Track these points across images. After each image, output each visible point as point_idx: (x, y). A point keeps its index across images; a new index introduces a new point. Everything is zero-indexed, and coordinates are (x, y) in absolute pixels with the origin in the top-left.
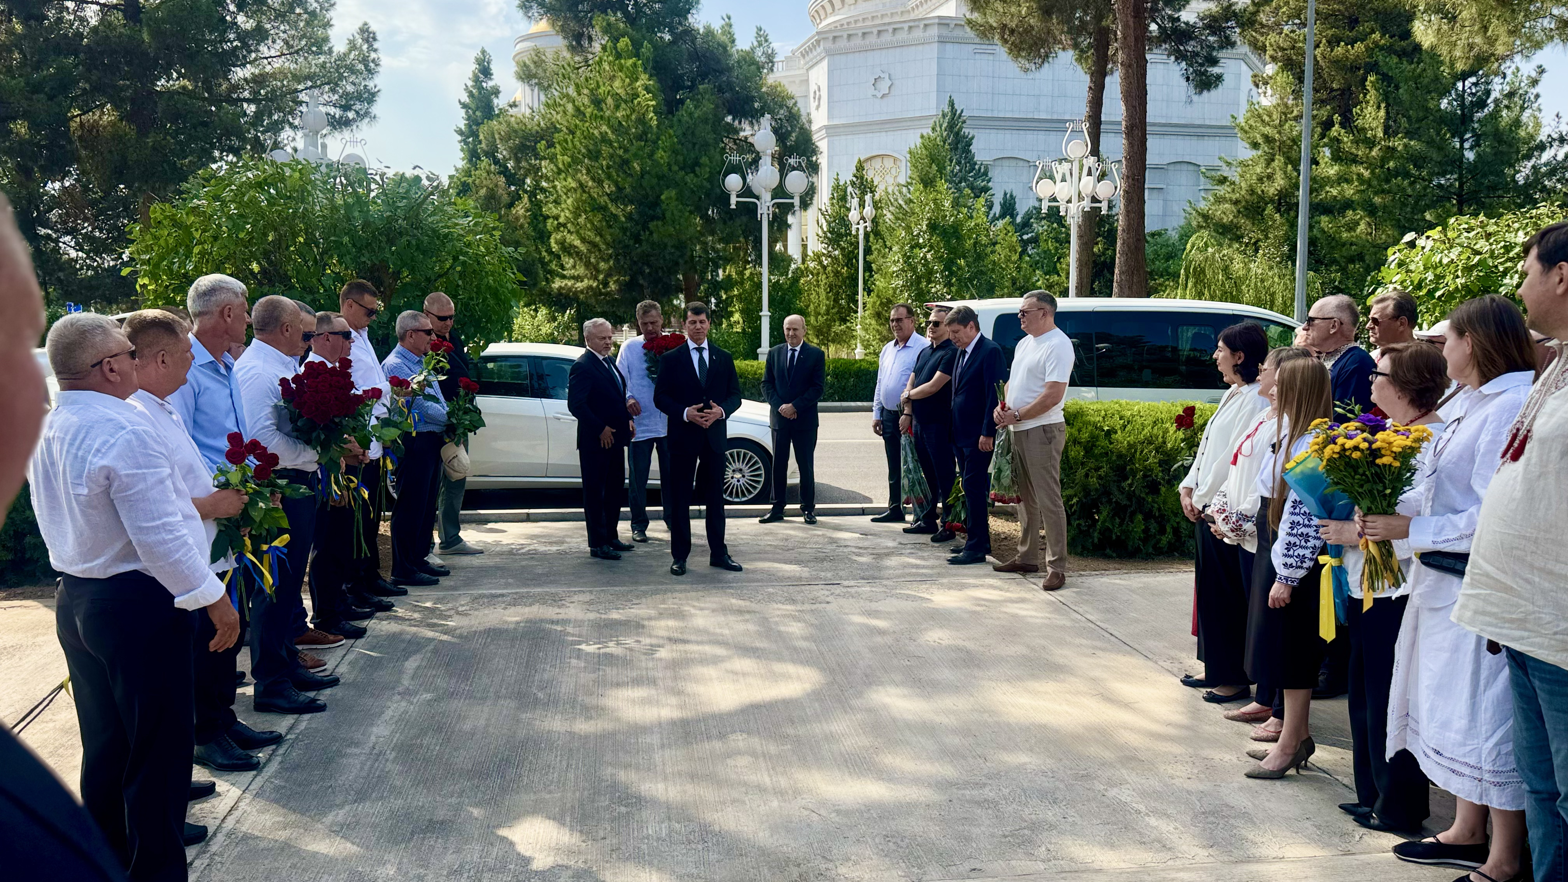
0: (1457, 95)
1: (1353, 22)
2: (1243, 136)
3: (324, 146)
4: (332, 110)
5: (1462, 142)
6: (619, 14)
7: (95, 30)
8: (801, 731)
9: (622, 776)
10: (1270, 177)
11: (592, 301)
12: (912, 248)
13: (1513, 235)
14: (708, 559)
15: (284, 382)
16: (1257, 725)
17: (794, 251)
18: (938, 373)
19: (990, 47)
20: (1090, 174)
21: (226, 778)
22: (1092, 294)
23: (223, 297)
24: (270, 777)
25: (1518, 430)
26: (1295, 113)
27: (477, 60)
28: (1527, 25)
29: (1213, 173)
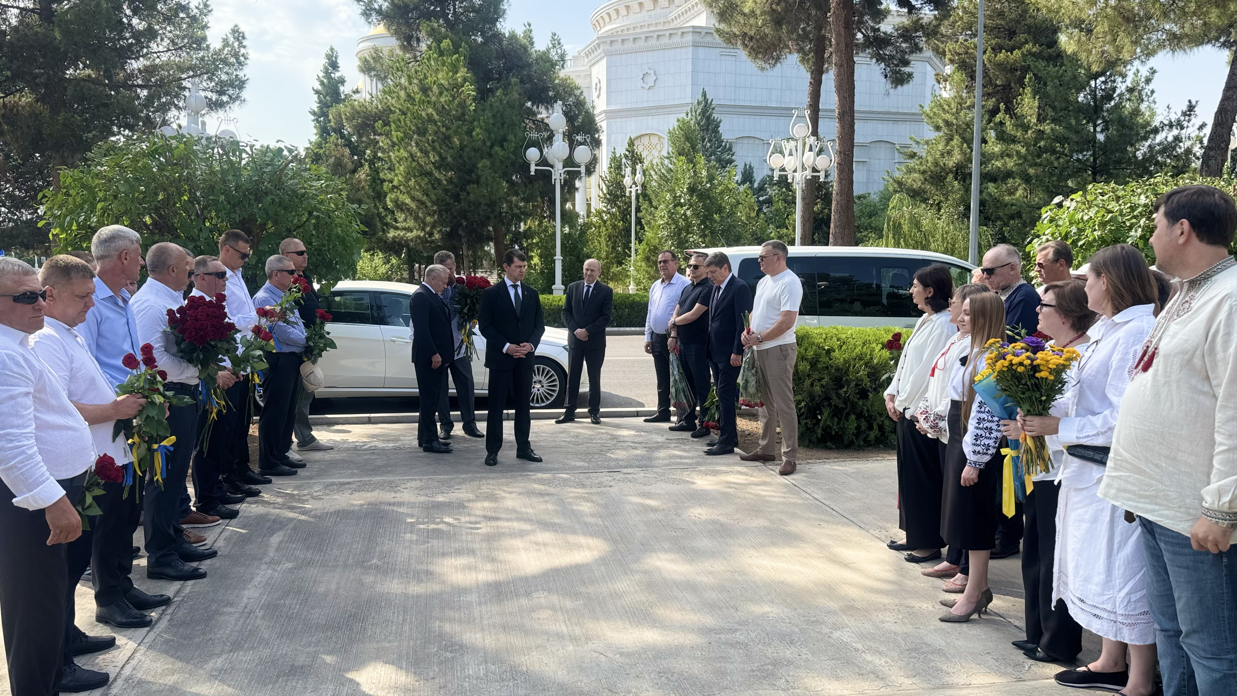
0: (1091, 90)
1: (1012, 34)
2: (929, 121)
3: (204, 124)
4: (209, 94)
5: (1095, 126)
6: (441, 21)
7: (15, 29)
8: (591, 590)
9: (447, 628)
10: (949, 153)
11: (420, 248)
12: (675, 206)
13: (1137, 198)
14: (514, 452)
15: (170, 312)
16: (947, 580)
17: (580, 208)
18: (697, 305)
19: (733, 51)
20: (811, 150)
21: (125, 633)
22: (813, 243)
23: (120, 243)
24: (161, 632)
25: (1148, 347)
26: (968, 103)
27: (327, 55)
28: (1145, 37)
29: (906, 150)
